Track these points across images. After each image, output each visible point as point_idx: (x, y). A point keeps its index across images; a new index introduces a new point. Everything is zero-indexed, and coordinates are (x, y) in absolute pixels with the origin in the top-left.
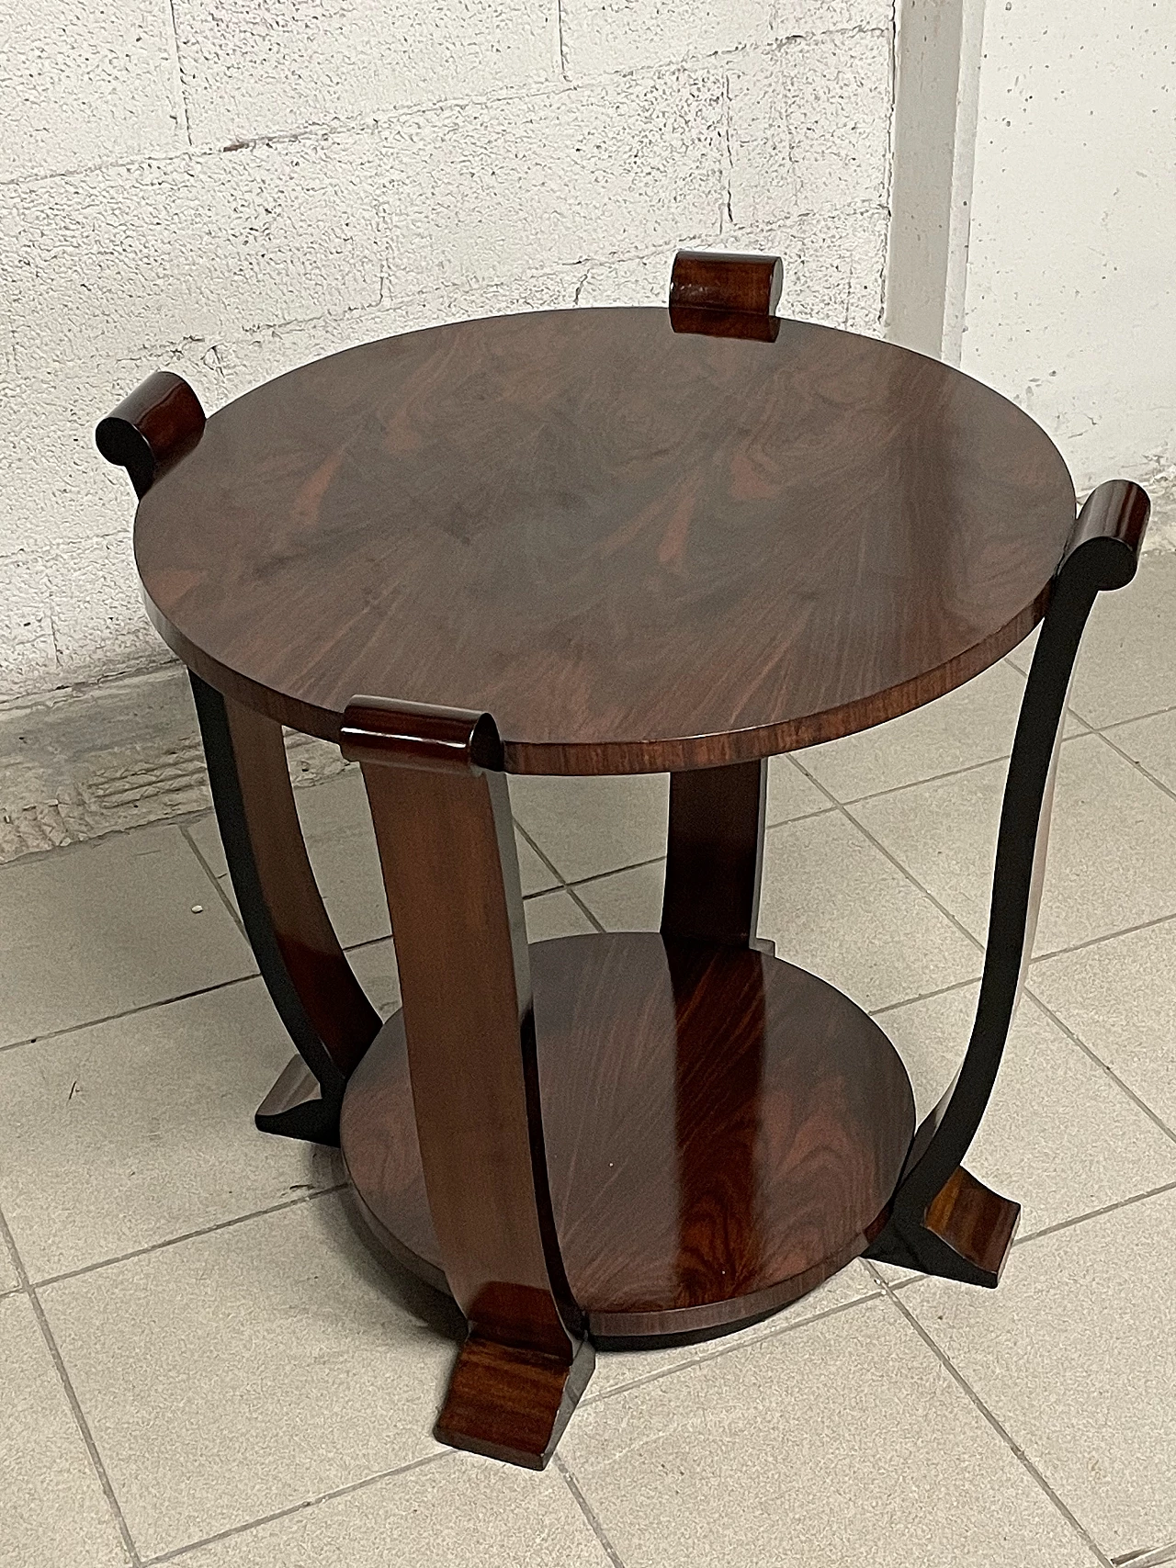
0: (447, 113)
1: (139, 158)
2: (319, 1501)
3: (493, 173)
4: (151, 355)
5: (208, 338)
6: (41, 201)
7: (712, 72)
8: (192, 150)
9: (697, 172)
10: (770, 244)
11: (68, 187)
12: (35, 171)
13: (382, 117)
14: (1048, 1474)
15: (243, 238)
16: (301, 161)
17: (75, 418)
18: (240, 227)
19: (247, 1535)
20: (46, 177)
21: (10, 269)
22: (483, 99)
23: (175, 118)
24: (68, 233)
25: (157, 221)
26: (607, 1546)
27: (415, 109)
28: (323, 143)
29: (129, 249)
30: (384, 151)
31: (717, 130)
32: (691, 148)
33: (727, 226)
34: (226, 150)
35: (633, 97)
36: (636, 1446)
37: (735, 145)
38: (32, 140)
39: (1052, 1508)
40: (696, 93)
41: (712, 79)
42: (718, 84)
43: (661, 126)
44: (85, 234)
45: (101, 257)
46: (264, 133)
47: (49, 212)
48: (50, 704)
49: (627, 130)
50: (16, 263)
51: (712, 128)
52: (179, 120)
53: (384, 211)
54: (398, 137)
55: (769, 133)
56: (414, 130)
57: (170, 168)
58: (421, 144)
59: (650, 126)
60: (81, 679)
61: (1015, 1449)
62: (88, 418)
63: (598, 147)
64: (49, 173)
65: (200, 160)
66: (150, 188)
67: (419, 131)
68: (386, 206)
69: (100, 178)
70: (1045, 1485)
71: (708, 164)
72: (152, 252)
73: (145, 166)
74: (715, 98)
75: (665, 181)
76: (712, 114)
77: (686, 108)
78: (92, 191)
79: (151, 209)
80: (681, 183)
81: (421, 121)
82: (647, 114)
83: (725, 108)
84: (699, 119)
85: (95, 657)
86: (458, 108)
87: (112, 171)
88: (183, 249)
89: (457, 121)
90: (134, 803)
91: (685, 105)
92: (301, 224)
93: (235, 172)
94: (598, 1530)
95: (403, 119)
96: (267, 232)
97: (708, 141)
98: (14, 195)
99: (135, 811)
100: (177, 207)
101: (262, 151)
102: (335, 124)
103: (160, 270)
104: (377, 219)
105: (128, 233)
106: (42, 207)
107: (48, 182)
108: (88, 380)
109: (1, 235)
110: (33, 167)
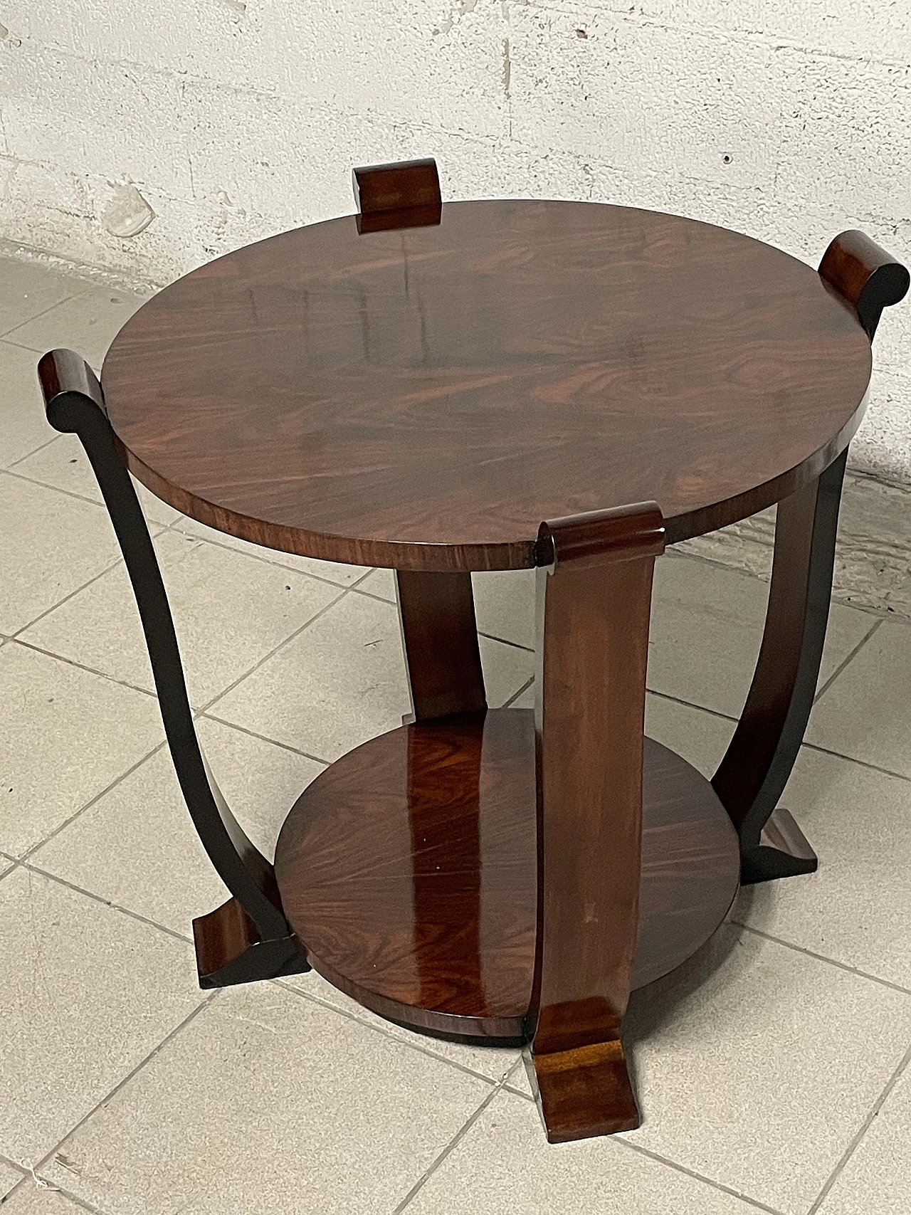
1: (902, 63)
2: (114, 907)
4: (874, 222)
6: (818, 71)
11: (841, 67)
12: (820, 48)
17: (806, 247)
19: (69, 891)
20: (826, 54)
21: (786, 116)
24: (834, 104)
25: (902, 118)
29: (876, 133)
36: (254, 1022)
38: (824, 22)
44: (846, 109)
47: (823, 82)
50: (791, 113)
62: (816, 251)
64: (830, 52)
66: (903, 89)
69: (867, 69)
72: (893, 142)
78: (858, 77)
79: (900, 107)
87: (878, 67)
94: (171, 1037)
98: (801, 60)
103: (897, 158)
105: (879, 119)
106: (818, 77)
107: (827, 59)
108: (822, 222)
109: (785, 88)
110: (820, 44)
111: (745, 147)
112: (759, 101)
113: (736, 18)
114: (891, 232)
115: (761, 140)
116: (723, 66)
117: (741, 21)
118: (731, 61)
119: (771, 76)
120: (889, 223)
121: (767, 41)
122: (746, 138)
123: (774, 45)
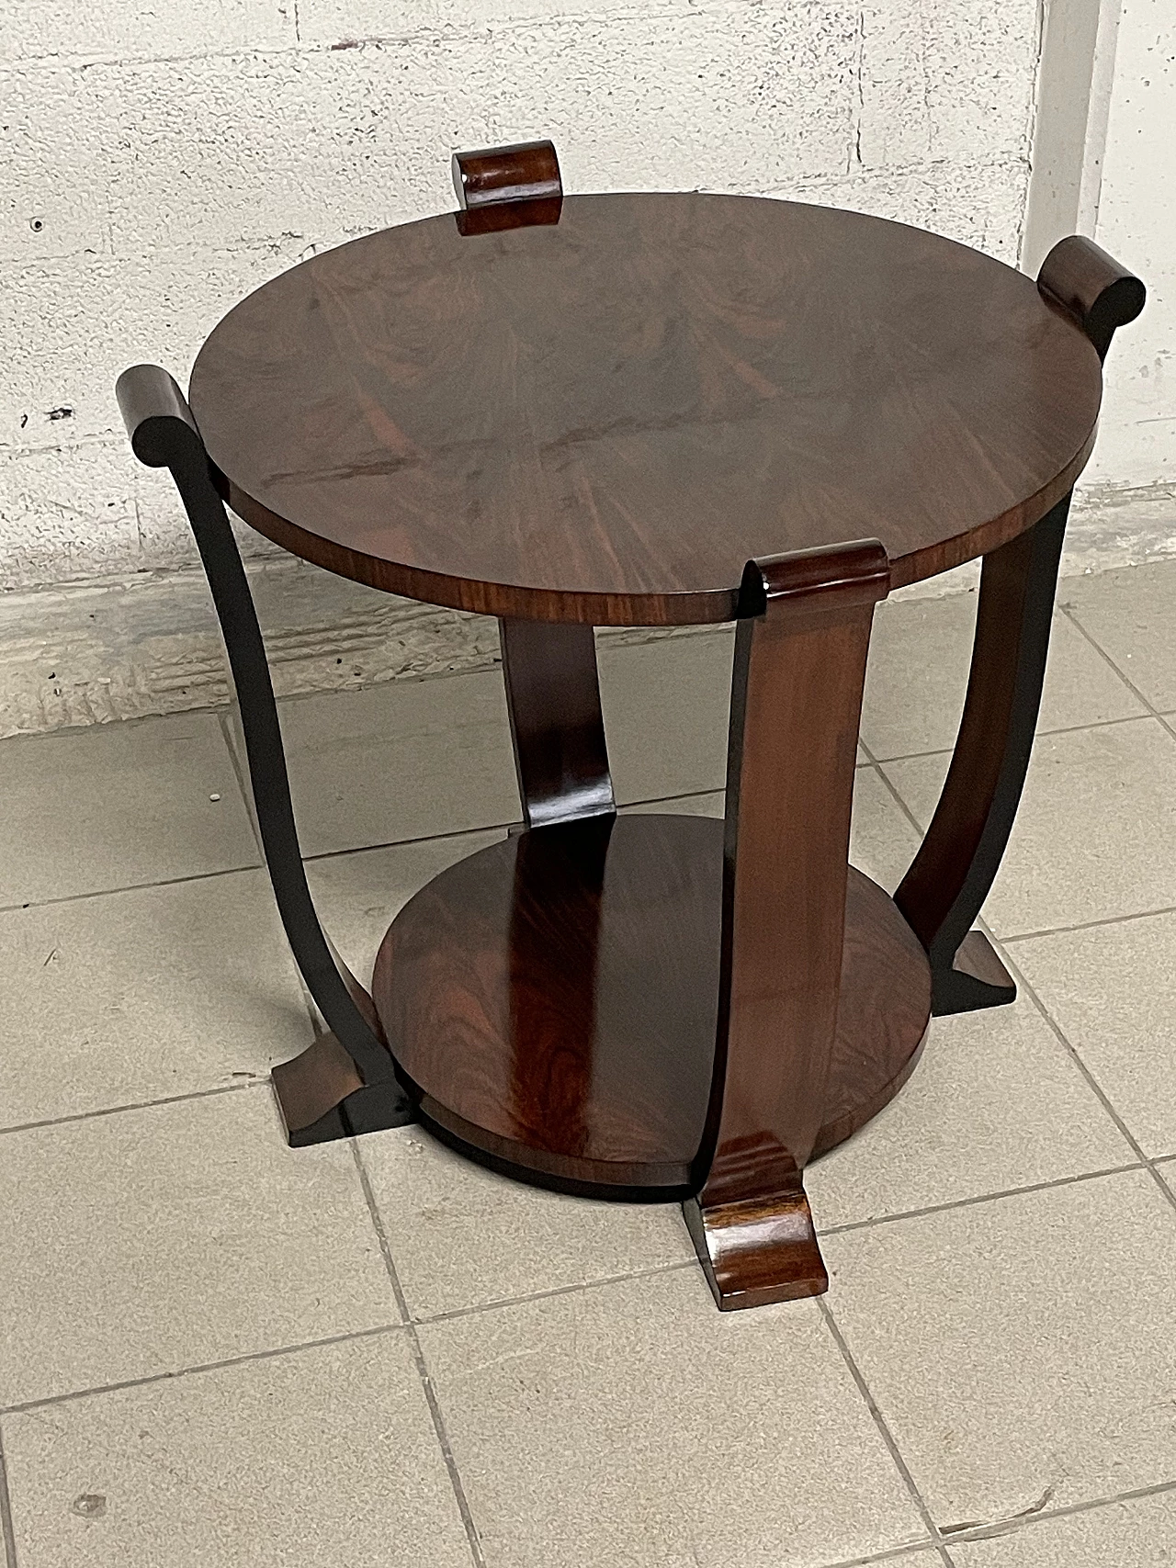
0: (565, 28)
1: (245, 49)
2: (181, 1374)
3: (610, 93)
4: (248, 248)
5: (307, 235)
6: (143, 84)
7: (847, 8)
8: (299, 45)
9: (825, 109)
10: (899, 190)
11: (172, 72)
12: (140, 54)
13: (497, 28)
14: (899, 1437)
15: (347, 138)
16: (410, 65)
17: (169, 303)
18: (344, 125)
19: (104, 1397)
20: (150, 61)
21: (110, 150)
22: (603, 17)
23: (284, 12)
24: (170, 118)
25: (259, 114)
26: (446, 1451)
27: (532, 21)
28: (435, 49)
29: (231, 140)
30: (497, 62)
31: (849, 67)
32: (820, 83)
33: (855, 166)
34: (334, 48)
35: (760, 27)
36: (500, 1359)
37: (866, 84)
38: (138, 23)
39: (894, 1470)
40: (828, 28)
41: (846, 14)
42: (852, 21)
43: (790, 58)
44: (187, 121)
45: (201, 145)
46: (374, 34)
47: (152, 96)
48: (128, 585)
49: (753, 61)
50: (116, 144)
51: (843, 65)
52: (287, 15)
53: (495, 123)
54: (512, 49)
55: (904, 75)
56: (529, 43)
57: (275, 62)
58: (535, 58)
59: (777, 58)
60: (163, 564)
61: (874, 1410)
62: (181, 305)
63: (722, 75)
64: (153, 58)
65: (307, 56)
66: (255, 80)
67: (535, 44)
68: (497, 118)
69: (205, 66)
70: (893, 1448)
71: (838, 102)
72: (254, 145)
73: (251, 58)
74: (847, 34)
75: (791, 116)
76: (844, 51)
77: (817, 43)
78: (196, 79)
79: (255, 101)
80: (808, 119)
81: (538, 34)
82: (775, 46)
83: (859, 46)
84: (830, 54)
85: (179, 543)
86: (577, 25)
87: (219, 60)
88: (286, 144)
89: (575, 37)
90: (183, 689)
91: (816, 39)
92: (409, 128)
93: (341, 71)
94: (441, 1435)
95: (518, 31)
96: (372, 134)
97: (839, 78)
98: (117, 76)
99: (182, 697)
100: (284, 101)
101: (371, 51)
102: (448, 30)
103: (262, 163)
104: (486, 130)
105: (231, 124)
106: (144, 91)
107: (152, 66)
108: (183, 267)
109: (103, 115)
110: (137, 50)
111: (60, 204)
112: (68, 140)
113: (16, 44)
114: (273, 253)
115: (81, 189)
116: (9, 108)
117: (24, 46)
118: (20, 99)
119: (80, 105)
120: (266, 243)
121: (66, 63)
122: (60, 191)
123: (77, 66)
